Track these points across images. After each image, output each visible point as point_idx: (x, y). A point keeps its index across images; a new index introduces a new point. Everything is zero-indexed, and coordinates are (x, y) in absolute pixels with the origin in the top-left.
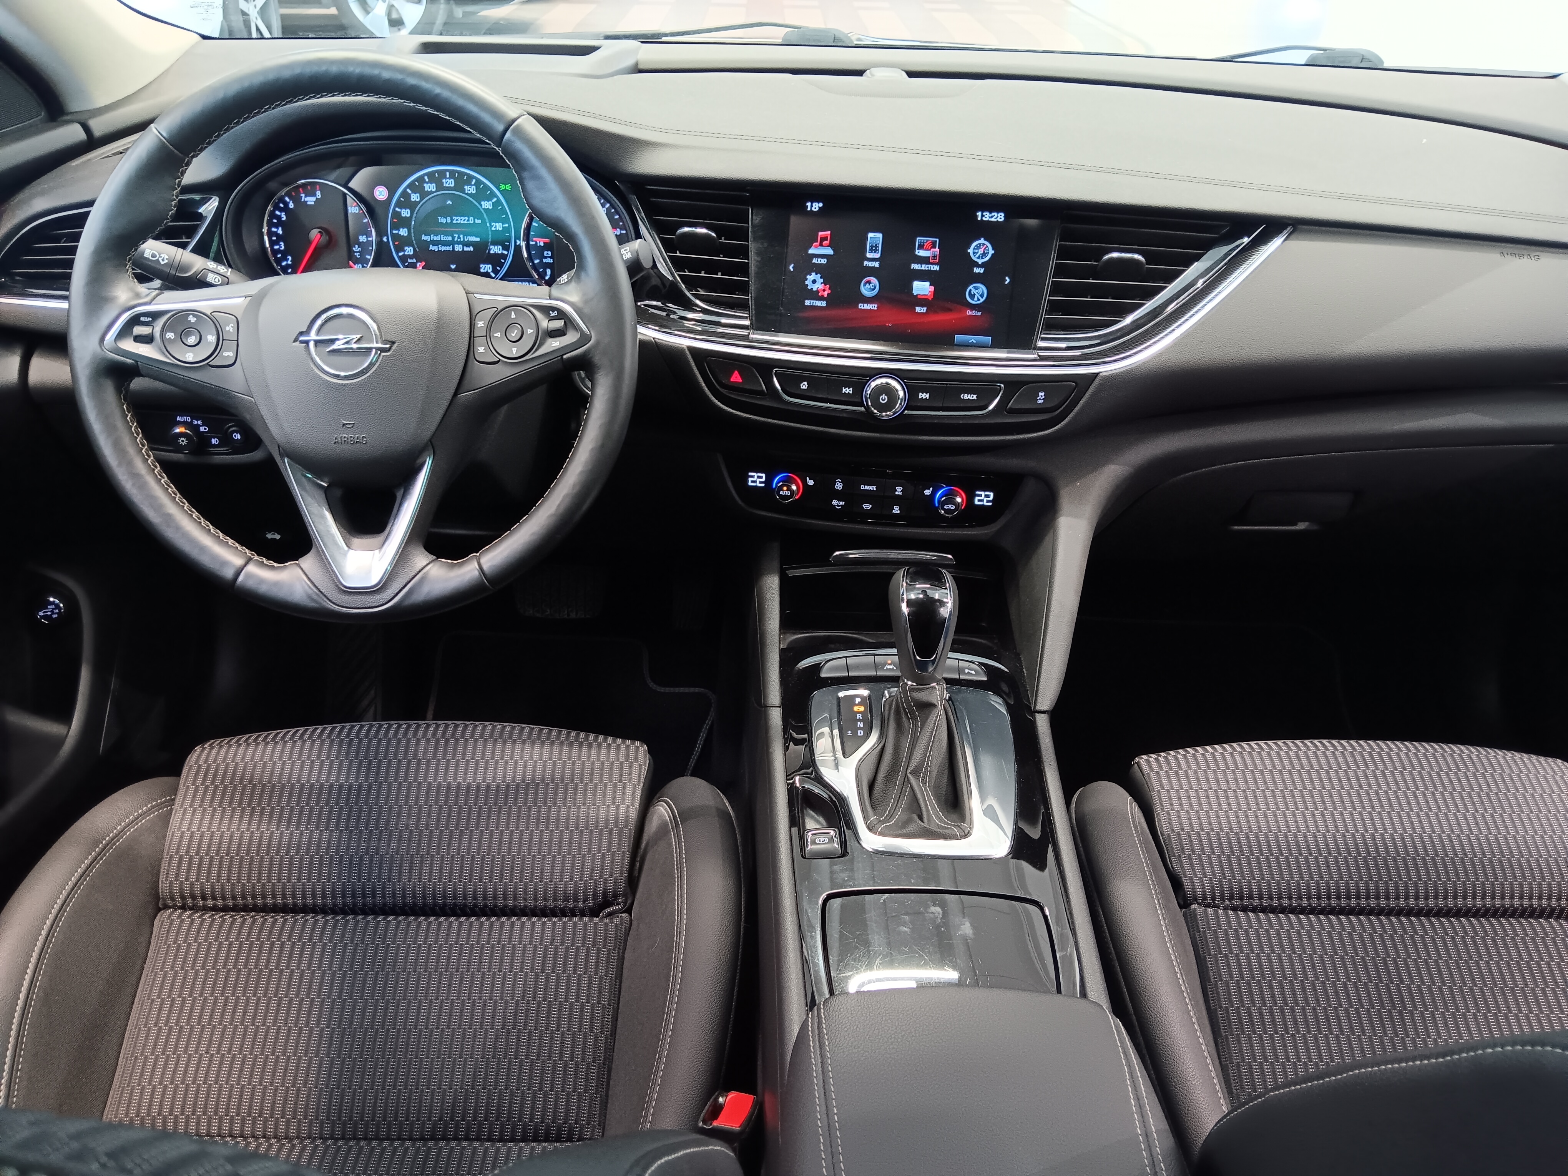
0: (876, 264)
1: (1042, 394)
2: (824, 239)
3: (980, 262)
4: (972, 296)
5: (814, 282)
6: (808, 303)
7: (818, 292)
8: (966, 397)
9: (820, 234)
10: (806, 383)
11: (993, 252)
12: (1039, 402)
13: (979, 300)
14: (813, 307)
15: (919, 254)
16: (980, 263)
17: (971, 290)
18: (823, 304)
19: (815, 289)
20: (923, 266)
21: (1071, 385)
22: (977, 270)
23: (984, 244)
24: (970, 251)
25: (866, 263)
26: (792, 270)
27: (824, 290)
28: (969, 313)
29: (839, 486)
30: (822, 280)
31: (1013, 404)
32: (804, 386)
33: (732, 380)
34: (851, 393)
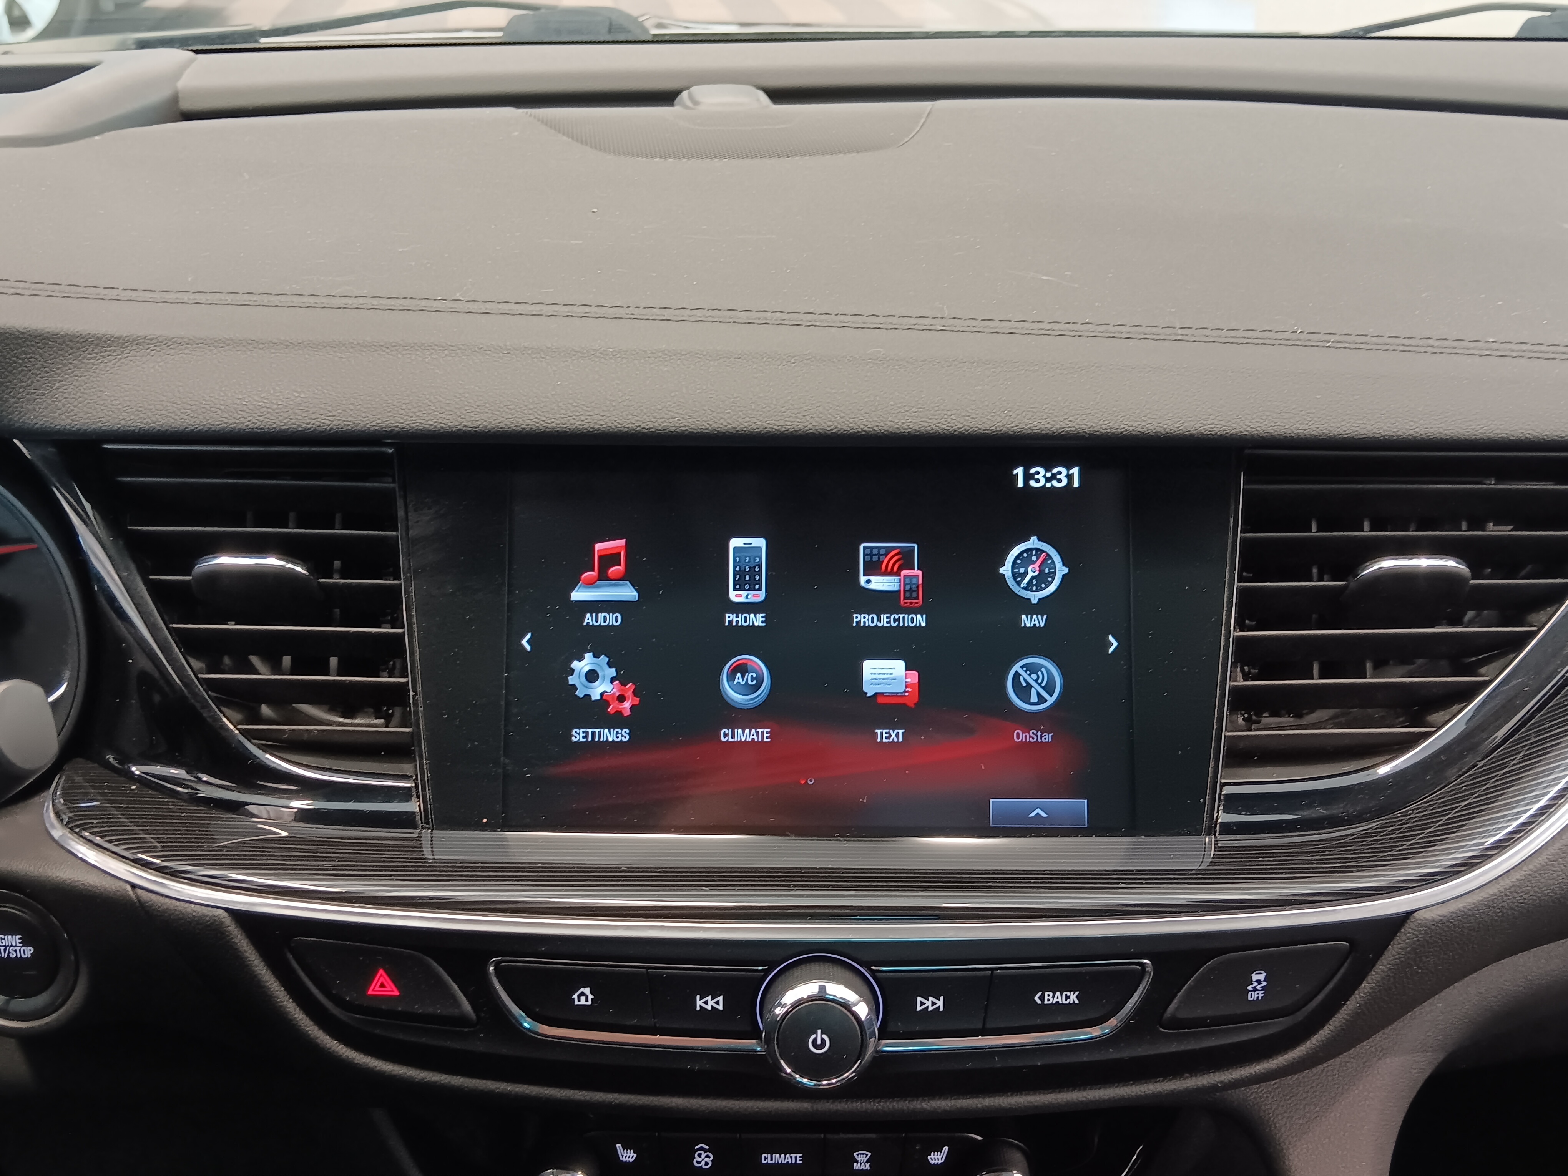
0: (757, 620)
1: (1259, 976)
2: (610, 559)
3: (1034, 597)
4: (1024, 692)
5: (592, 676)
6: (578, 735)
7: (604, 700)
8: (1050, 998)
9: (598, 546)
10: (587, 991)
11: (1066, 570)
12: (1253, 996)
13: (1041, 700)
14: (595, 747)
15: (872, 586)
16: (1034, 601)
17: (1017, 675)
18: (623, 735)
19: (596, 697)
20: (884, 617)
21: (1336, 947)
22: (1027, 621)
23: (1039, 551)
24: (1006, 570)
25: (729, 617)
26: (528, 648)
27: (621, 699)
28: (1021, 736)
29: (703, 1160)
30: (612, 672)
31: (1177, 1009)
32: (583, 998)
33: (370, 992)
34: (720, 1007)
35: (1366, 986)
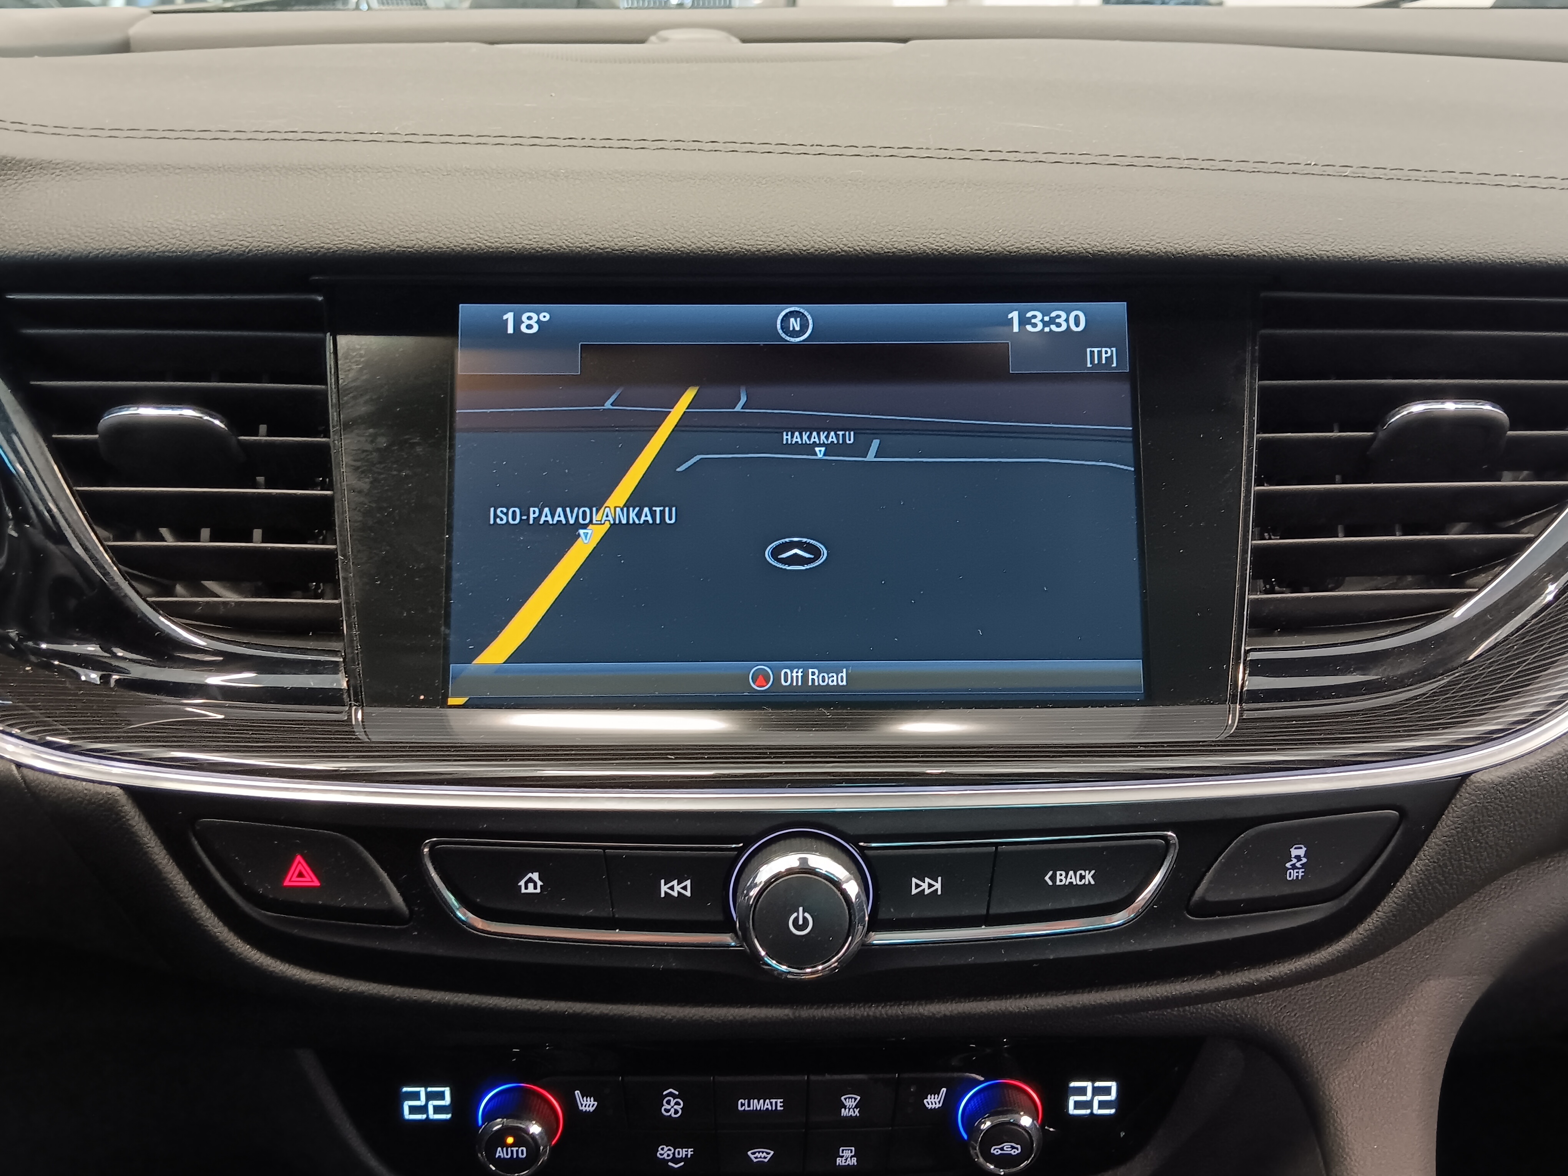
1: (1298, 851)
8: (1063, 878)
10: (535, 876)
12: (1292, 875)
21: (1387, 818)
29: (672, 1107)
31: (1207, 890)
32: (531, 885)
33: (287, 883)
34: (688, 893)
35: (1418, 865)
